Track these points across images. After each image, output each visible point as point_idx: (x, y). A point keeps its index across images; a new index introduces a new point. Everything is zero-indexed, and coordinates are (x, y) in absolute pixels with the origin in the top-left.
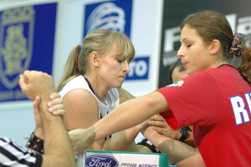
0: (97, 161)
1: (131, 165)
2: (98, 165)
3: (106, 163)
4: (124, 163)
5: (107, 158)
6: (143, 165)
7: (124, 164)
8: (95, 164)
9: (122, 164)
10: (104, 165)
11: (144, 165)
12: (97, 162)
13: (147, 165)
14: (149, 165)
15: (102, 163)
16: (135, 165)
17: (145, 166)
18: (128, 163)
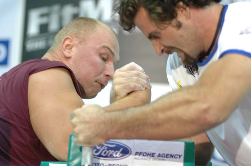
0: (103, 148)
1: (148, 154)
2: (105, 153)
3: (115, 150)
4: (139, 151)
5: (116, 145)
6: (163, 156)
7: (138, 153)
8: (101, 153)
9: (136, 152)
10: (112, 154)
11: (164, 154)
12: (103, 150)
13: (169, 154)
14: (171, 155)
15: (110, 151)
16: (153, 155)
17: (166, 155)
18: (143, 151)
